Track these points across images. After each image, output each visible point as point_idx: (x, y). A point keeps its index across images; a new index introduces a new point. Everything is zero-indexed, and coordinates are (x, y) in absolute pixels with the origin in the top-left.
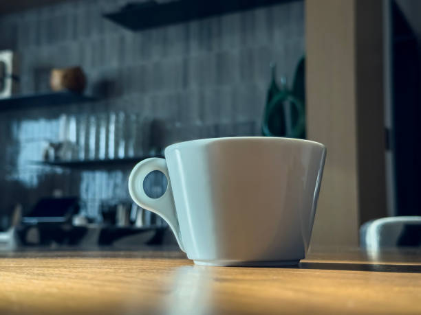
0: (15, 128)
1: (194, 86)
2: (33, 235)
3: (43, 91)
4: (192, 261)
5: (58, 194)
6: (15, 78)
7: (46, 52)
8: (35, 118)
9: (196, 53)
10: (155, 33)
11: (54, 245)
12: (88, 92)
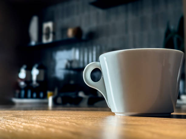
0: (54, 54)
1: (130, 33)
2: (59, 100)
3: (65, 38)
4: (114, 113)
5: (72, 82)
6: (54, 33)
7: (66, 21)
8: (62, 50)
9: (131, 17)
10: (112, 10)
11: (68, 105)
12: (84, 37)
